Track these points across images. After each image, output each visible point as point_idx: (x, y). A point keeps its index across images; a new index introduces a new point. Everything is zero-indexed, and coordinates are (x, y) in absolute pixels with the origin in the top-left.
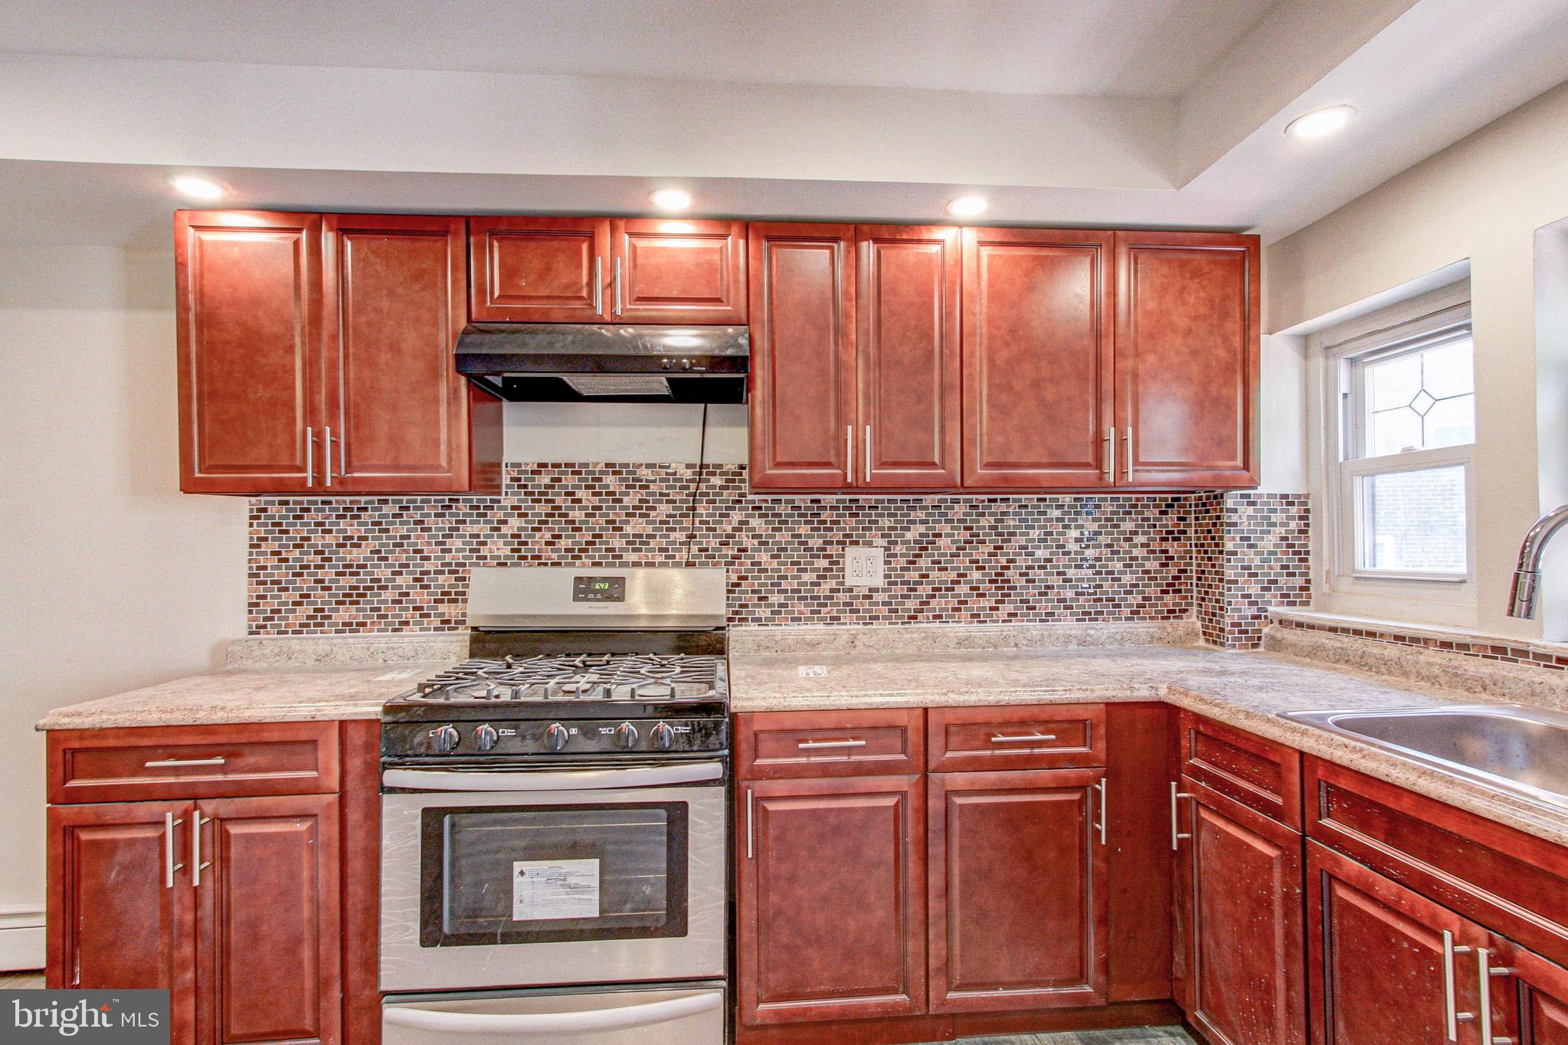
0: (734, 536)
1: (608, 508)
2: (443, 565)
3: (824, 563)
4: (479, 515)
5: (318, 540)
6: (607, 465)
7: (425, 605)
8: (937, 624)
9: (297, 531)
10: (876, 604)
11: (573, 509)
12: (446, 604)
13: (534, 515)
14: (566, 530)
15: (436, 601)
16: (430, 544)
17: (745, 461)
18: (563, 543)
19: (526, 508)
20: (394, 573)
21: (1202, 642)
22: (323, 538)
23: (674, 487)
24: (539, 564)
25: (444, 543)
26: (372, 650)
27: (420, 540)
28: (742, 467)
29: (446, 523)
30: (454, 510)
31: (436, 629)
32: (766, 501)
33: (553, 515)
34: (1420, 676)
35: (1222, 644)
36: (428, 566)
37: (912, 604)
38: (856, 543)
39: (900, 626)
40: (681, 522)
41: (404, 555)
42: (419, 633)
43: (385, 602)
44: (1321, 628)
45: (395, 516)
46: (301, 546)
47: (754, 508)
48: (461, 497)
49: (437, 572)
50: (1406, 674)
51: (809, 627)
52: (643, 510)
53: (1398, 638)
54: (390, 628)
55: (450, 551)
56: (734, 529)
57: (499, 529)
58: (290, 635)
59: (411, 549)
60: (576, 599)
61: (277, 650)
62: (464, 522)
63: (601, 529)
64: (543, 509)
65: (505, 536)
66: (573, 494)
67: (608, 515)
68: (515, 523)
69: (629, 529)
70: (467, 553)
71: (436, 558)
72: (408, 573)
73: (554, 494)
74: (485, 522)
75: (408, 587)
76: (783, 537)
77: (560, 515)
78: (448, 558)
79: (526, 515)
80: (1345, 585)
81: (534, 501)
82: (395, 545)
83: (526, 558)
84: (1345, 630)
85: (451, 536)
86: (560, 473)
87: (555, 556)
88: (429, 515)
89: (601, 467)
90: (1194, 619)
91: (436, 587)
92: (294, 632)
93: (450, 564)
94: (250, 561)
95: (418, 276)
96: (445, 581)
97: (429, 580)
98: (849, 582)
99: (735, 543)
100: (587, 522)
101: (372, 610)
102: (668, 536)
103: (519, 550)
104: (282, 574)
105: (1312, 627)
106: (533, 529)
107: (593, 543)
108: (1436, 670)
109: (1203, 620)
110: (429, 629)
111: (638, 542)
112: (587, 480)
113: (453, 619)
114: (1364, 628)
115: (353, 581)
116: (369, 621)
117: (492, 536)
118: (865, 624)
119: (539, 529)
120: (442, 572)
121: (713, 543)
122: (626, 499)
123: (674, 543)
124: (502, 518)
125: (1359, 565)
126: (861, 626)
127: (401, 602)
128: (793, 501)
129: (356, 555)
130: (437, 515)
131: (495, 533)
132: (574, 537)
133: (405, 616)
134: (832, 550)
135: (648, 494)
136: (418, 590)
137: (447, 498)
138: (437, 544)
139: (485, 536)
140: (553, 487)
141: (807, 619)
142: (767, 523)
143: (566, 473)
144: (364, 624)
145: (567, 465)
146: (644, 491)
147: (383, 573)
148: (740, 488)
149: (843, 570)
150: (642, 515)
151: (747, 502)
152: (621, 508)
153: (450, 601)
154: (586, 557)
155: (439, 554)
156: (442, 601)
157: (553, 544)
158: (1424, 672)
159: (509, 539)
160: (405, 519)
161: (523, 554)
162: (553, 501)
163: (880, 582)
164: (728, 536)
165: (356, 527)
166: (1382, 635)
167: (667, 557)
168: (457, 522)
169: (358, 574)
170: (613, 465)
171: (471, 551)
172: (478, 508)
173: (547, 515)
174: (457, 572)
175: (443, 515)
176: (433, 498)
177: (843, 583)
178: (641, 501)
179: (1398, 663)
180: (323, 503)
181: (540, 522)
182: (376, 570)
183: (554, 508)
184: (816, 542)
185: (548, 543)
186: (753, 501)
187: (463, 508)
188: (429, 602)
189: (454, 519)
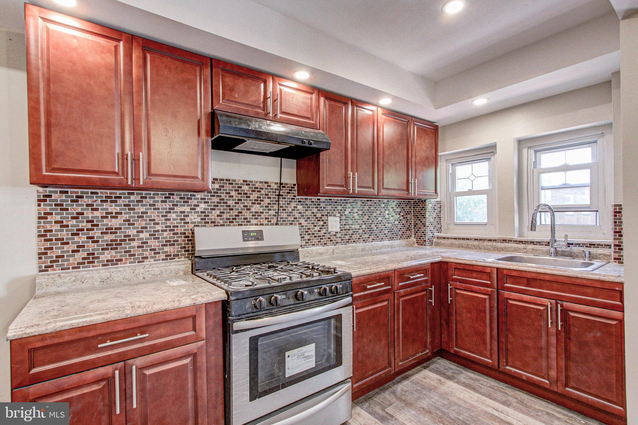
0: (292, 213)
1: (244, 200)
2: (166, 227)
3: (321, 223)
4: (184, 202)
5: (89, 214)
6: (244, 181)
7: (157, 248)
8: (354, 244)
9: (75, 209)
10: (337, 238)
11: (229, 200)
12: (168, 247)
13: (211, 202)
14: (226, 209)
15: (163, 245)
16: (158, 216)
17: (295, 183)
18: (224, 216)
19: (208, 199)
20: (138, 232)
21: (416, 245)
22: (92, 213)
23: (270, 192)
24: (215, 226)
25: (166, 216)
26: (136, 273)
27: (152, 214)
28: (294, 185)
29: (168, 205)
30: (171, 199)
31: (163, 260)
32: (303, 199)
33: (220, 203)
34: (485, 249)
35: (425, 245)
36: (158, 227)
37: (347, 237)
38: (331, 215)
39: (344, 245)
40: (273, 207)
41: (144, 222)
42: (153, 262)
43: (134, 247)
44: (451, 238)
45: (138, 201)
46: (77, 218)
47: (299, 202)
48: (175, 193)
49: (162, 231)
50: (480, 249)
51: (318, 247)
52: (258, 201)
53: (476, 239)
54: (137, 261)
55: (169, 220)
56: (292, 210)
57: (195, 209)
58: (71, 270)
59: (148, 219)
60: (244, 240)
61: (74, 278)
62: (177, 205)
63: (241, 209)
64: (216, 200)
65: (198, 212)
66: (229, 193)
67: (244, 203)
68: (203, 206)
69: (253, 210)
70: (179, 221)
71: (162, 223)
72: (146, 232)
73: (221, 193)
74: (188, 206)
75: (146, 239)
76: (309, 213)
77: (224, 203)
78: (168, 223)
79: (208, 202)
80: (451, 226)
81: (211, 196)
82: (138, 217)
83: (208, 223)
84: (460, 239)
85: (170, 212)
86: (224, 183)
87: (221, 222)
88: (158, 202)
89: (241, 182)
90: (413, 238)
91: (162, 238)
92: (73, 268)
93: (170, 227)
94: (38, 227)
95: (186, 81)
96: (167, 235)
97: (158, 235)
98: (330, 230)
99: (293, 215)
100: (236, 206)
101: (125, 252)
102: (268, 213)
103: (205, 219)
104: (65, 234)
105: (448, 238)
106: (211, 209)
107: (238, 216)
108: (489, 247)
109: (416, 238)
110: (159, 260)
111: (256, 215)
112: (235, 187)
113: (172, 254)
114: (465, 237)
115: (113, 237)
116: (124, 258)
117: (191, 212)
118: (334, 245)
119: (214, 209)
120: (166, 231)
121: (285, 215)
122: (251, 196)
123: (271, 215)
124: (196, 204)
125: (456, 221)
126: (333, 246)
127: (143, 247)
128: (311, 199)
129: (114, 223)
130: (162, 202)
131: (193, 211)
132: (230, 213)
133: (147, 254)
134: (324, 218)
135: (260, 194)
136: (153, 240)
137: (167, 193)
138: (162, 216)
139: (188, 212)
140: (220, 190)
141: (317, 245)
142: (303, 207)
143: (226, 184)
144: (121, 260)
145: (227, 180)
146: (259, 193)
147: (132, 232)
148: (294, 193)
149: (327, 225)
150: (258, 204)
151: (297, 199)
152: (250, 200)
153: (170, 245)
154: (236, 222)
155: (164, 221)
156: (166, 245)
157: (221, 216)
158: (486, 248)
159: (200, 214)
160: (144, 203)
161: (207, 221)
162: (221, 196)
163: (339, 230)
164: (290, 213)
165: (114, 207)
166: (471, 239)
167: (268, 221)
168: (173, 205)
169: (116, 233)
170: (246, 181)
171: (181, 219)
172: (184, 198)
173: (218, 203)
174: (174, 230)
175: (166, 202)
176: (160, 193)
177: (327, 231)
178: (258, 197)
179: (478, 246)
180: (92, 193)
181: (215, 206)
182: (127, 231)
183: (221, 199)
184: (319, 215)
185: (218, 216)
186: (298, 199)
187: (176, 198)
188: (159, 246)
189: (171, 204)
